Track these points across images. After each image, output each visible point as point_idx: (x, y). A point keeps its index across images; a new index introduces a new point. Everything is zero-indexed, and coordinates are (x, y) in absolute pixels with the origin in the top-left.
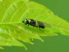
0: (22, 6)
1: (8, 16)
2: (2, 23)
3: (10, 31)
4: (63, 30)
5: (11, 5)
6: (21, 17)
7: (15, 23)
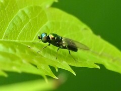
0: (39, 14)
1: (13, 29)
2: (2, 40)
3: (17, 50)
4: (109, 63)
5: (20, 10)
6: (37, 33)
7: (25, 41)
